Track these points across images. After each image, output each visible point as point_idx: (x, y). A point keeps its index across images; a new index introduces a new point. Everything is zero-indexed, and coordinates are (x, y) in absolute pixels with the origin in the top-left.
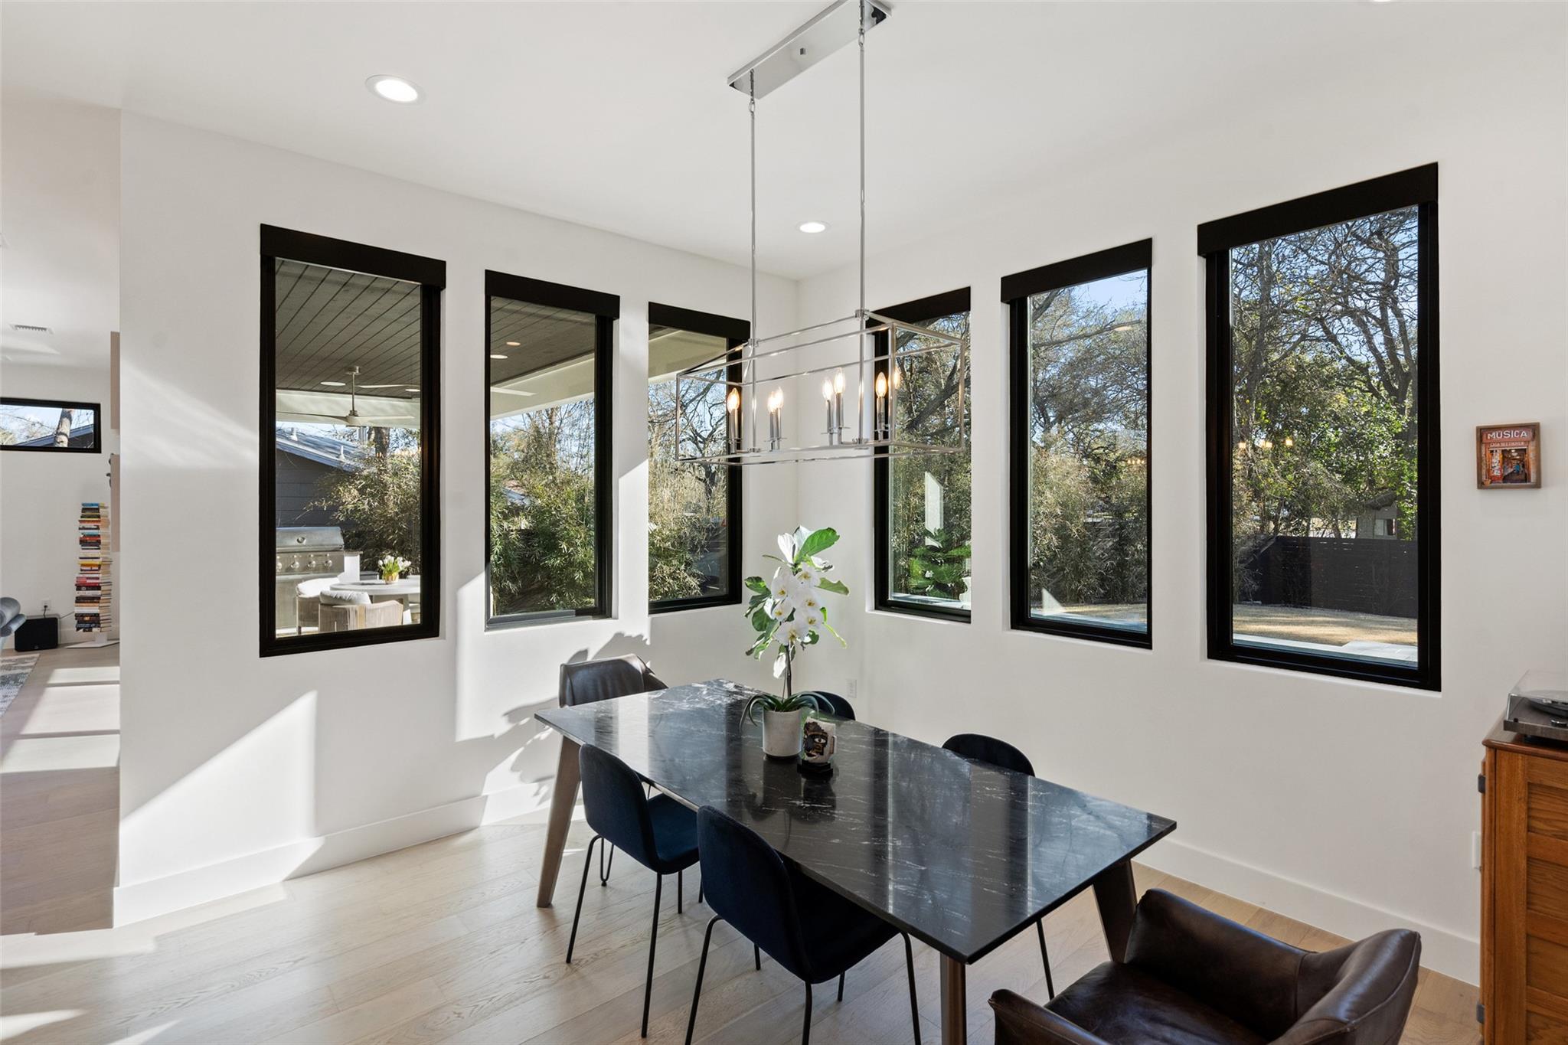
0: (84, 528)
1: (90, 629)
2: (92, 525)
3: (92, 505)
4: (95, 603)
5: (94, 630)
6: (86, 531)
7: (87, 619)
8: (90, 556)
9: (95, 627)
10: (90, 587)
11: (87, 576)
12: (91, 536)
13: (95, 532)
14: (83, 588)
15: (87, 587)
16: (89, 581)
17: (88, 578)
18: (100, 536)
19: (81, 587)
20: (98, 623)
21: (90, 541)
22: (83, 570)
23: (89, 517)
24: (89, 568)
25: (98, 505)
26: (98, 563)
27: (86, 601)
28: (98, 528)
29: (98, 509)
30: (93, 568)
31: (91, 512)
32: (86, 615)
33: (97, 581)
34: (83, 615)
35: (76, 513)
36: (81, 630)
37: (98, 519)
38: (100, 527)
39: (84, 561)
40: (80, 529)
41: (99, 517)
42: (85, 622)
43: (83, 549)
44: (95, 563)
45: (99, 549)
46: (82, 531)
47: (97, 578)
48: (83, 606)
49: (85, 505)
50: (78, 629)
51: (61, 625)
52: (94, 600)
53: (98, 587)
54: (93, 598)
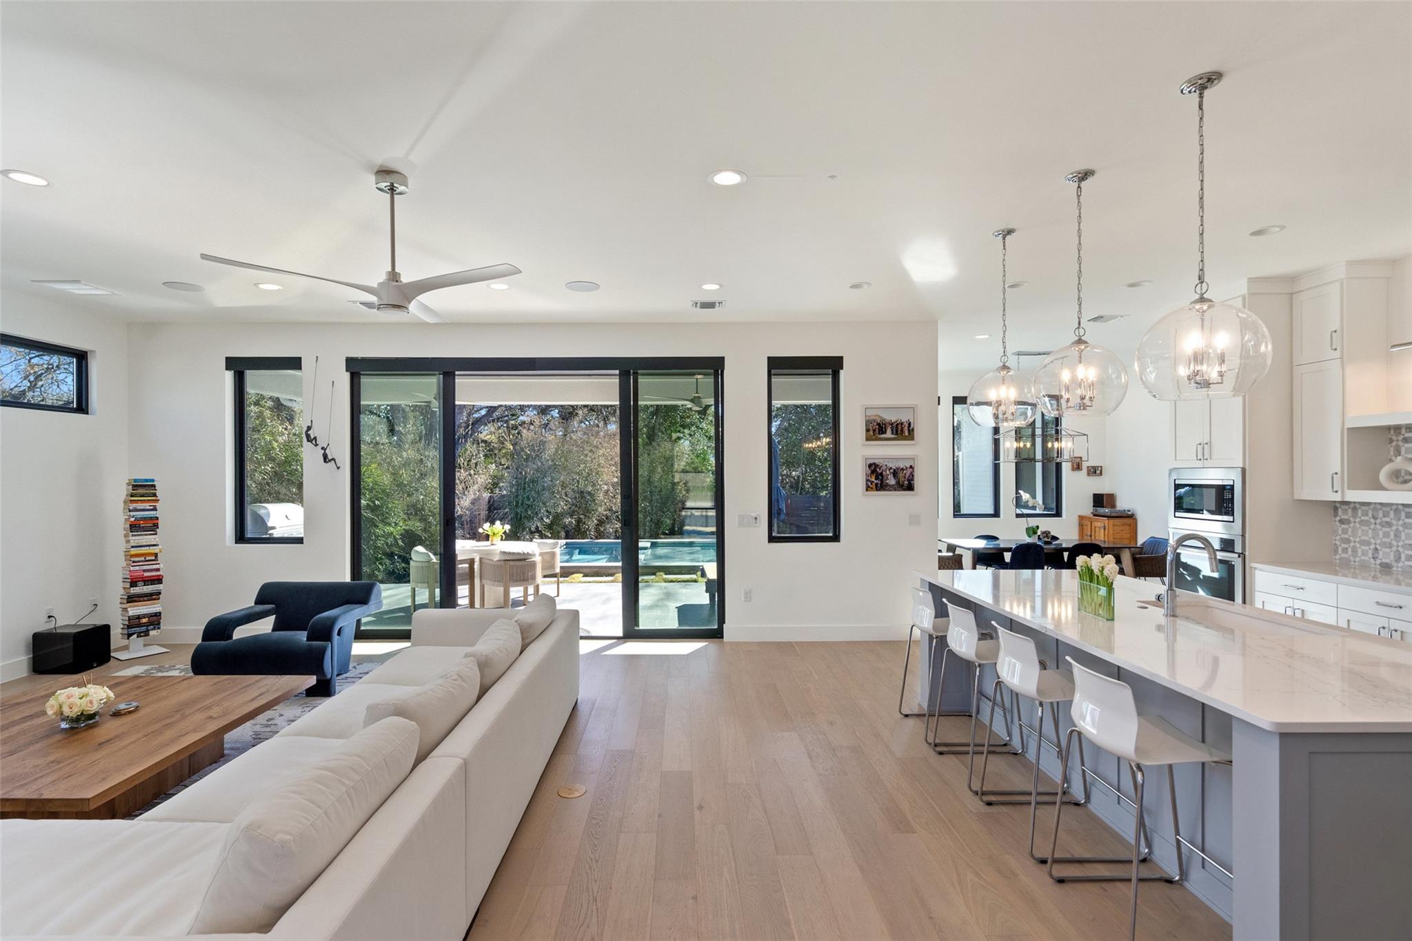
0: (136, 510)
1: (146, 634)
2: (147, 506)
3: (147, 480)
4: (154, 599)
5: (152, 633)
6: (137, 513)
7: (144, 620)
8: (144, 544)
9: (154, 629)
10: (148, 581)
11: (145, 567)
12: (145, 519)
13: (152, 513)
14: (140, 583)
15: (144, 581)
16: (146, 574)
17: (144, 571)
18: (157, 518)
19: (136, 582)
20: (159, 624)
21: (144, 525)
22: (134, 562)
23: (141, 496)
24: (143, 559)
25: (153, 481)
26: (157, 551)
27: (142, 599)
28: (155, 509)
29: (154, 486)
30: (147, 558)
31: (143, 490)
32: (144, 616)
33: (158, 573)
34: (139, 617)
35: (123, 491)
36: (135, 636)
37: (154, 498)
38: (158, 508)
39: (134, 551)
40: (130, 511)
41: (155, 495)
42: (140, 625)
43: (133, 535)
44: (153, 551)
45: (156, 534)
46: (132, 514)
47: (158, 570)
48: (137, 606)
49: (135, 480)
50: (129, 635)
51: (112, 633)
52: (153, 596)
53: (159, 580)
54: (151, 595)
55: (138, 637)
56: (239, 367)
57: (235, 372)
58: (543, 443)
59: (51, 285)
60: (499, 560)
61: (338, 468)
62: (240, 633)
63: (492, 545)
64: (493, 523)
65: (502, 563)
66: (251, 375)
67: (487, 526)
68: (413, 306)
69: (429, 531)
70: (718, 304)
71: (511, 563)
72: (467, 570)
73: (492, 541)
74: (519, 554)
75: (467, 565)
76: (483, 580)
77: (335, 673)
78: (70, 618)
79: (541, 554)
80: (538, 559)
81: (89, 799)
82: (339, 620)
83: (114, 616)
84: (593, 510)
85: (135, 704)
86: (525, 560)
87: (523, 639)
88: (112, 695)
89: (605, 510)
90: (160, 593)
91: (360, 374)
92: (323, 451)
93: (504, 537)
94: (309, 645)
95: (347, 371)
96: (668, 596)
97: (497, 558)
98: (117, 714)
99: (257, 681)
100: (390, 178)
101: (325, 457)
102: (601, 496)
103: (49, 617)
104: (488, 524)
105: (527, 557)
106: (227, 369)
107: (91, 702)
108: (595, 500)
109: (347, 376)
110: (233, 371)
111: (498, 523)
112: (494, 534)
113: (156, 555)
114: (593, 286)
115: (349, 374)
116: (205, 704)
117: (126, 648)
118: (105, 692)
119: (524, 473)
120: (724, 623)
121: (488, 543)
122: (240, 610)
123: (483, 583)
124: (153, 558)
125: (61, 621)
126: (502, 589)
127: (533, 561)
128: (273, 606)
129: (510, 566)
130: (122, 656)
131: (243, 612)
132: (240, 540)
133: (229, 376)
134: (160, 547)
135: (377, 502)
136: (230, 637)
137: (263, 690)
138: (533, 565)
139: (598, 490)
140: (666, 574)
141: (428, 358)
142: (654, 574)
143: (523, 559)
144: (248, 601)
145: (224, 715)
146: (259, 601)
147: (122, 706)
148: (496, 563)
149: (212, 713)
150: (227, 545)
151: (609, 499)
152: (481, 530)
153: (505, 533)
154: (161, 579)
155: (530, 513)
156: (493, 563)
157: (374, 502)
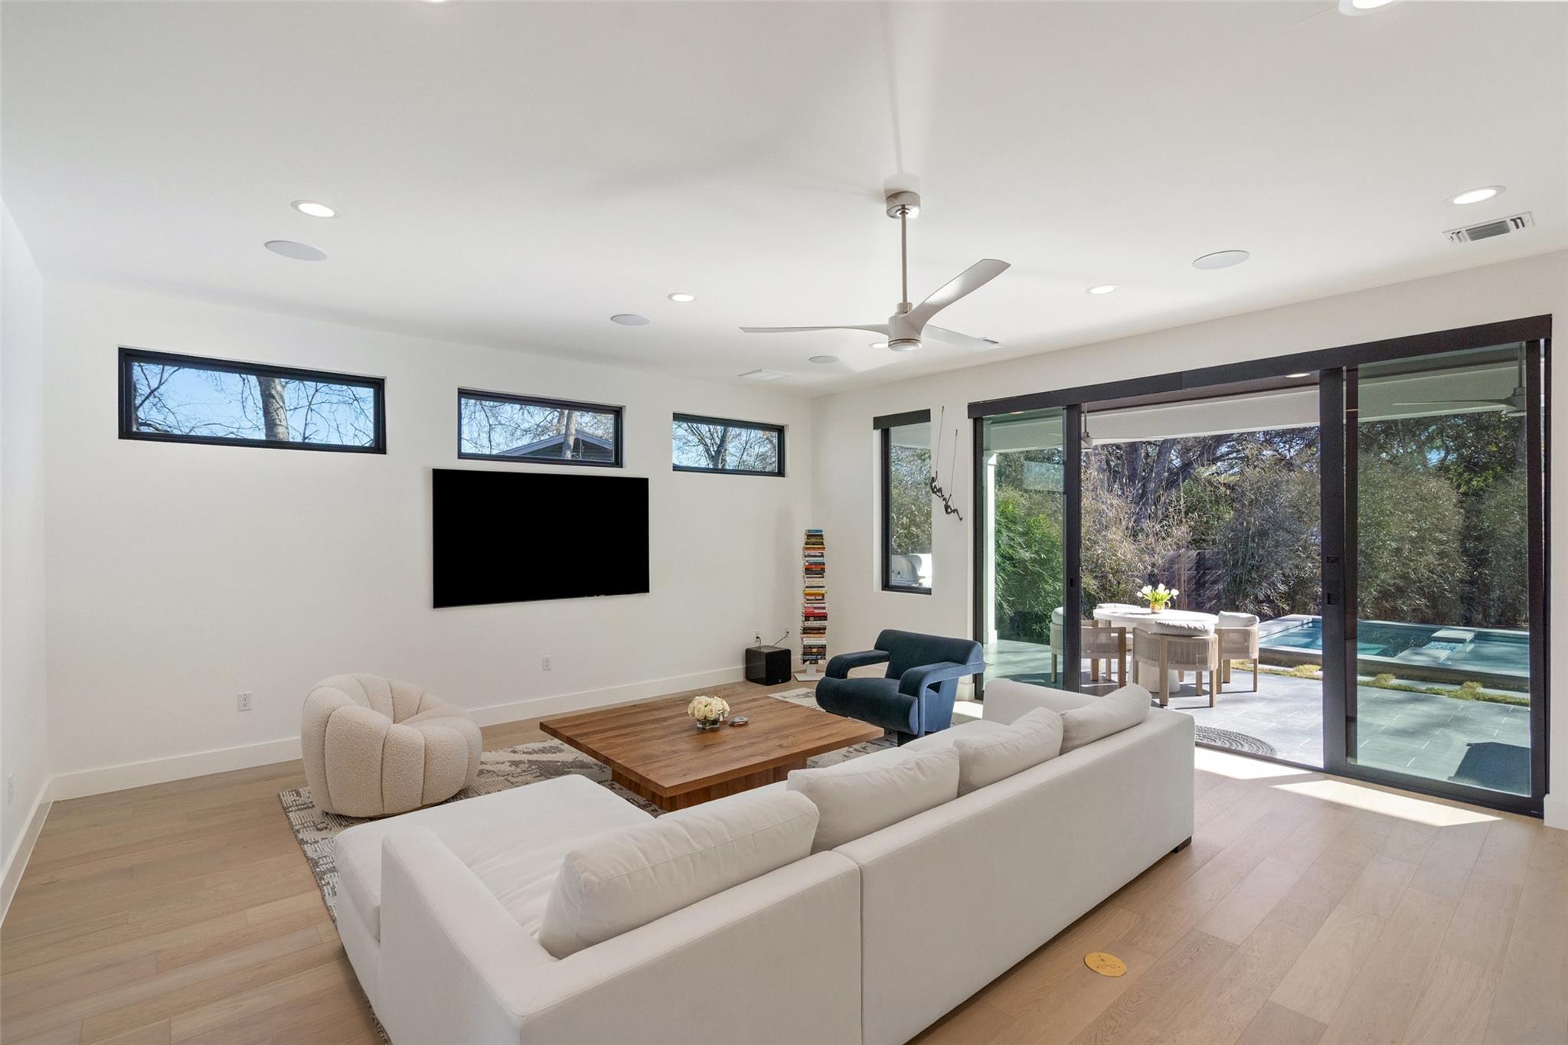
0: (809, 556)
1: (816, 661)
2: (817, 553)
3: (817, 531)
4: (822, 633)
5: (819, 661)
6: (811, 559)
7: (815, 650)
8: (815, 585)
10: (817, 617)
11: (815, 605)
12: (815, 564)
13: (819, 559)
14: (812, 618)
15: (814, 617)
16: (816, 611)
17: (815, 608)
18: (824, 564)
19: (809, 617)
20: (825, 655)
21: (815, 569)
22: (808, 600)
23: (813, 544)
24: (813, 598)
25: (821, 531)
26: (823, 592)
27: (813, 632)
28: (822, 556)
29: (822, 536)
30: (817, 598)
31: (814, 539)
32: (814, 647)
33: (824, 611)
34: (811, 647)
35: (801, 540)
36: (808, 662)
37: (821, 546)
38: (824, 555)
39: (808, 591)
40: (805, 556)
41: (822, 544)
42: (812, 654)
43: (808, 577)
44: (820, 592)
45: (823, 577)
46: (807, 559)
47: (824, 608)
48: (810, 637)
49: (809, 531)
50: (805, 661)
51: (792, 658)
52: (821, 630)
53: (824, 617)
54: (819, 629)
55: (810, 663)
56: (885, 425)
57: (882, 430)
58: (1276, 484)
59: (750, 376)
60: (1156, 634)
61: (961, 519)
62: (855, 673)
63: (1153, 613)
64: (1155, 586)
65: (1158, 637)
66: (895, 431)
67: (1147, 590)
68: (924, 336)
69: (1110, 590)
70: (1511, 225)
71: (1171, 639)
72: (1116, 641)
73: (1153, 609)
74: (1182, 628)
75: (1117, 635)
76: (1136, 656)
77: (924, 729)
78: (770, 641)
79: (1217, 631)
80: (1212, 636)
81: (666, 788)
82: (928, 677)
83: (796, 645)
84: (1370, 577)
85: (745, 719)
86: (1190, 636)
87: (1065, 739)
88: (728, 708)
89: (1395, 578)
90: (825, 629)
91: (983, 419)
92: (944, 502)
93: (1170, 605)
94: (900, 696)
95: (969, 418)
96: (1456, 722)
97: (1155, 630)
98: (733, 725)
99: (838, 722)
100: (898, 200)
101: (947, 507)
102: (1386, 557)
103: (757, 638)
104: (1150, 587)
105: (1194, 633)
106: (874, 429)
107: (711, 711)
108: (1373, 563)
109: (970, 423)
110: (880, 430)
111: (1161, 586)
112: (1156, 600)
113: (823, 595)
114: (1242, 254)
115: (971, 421)
116: (785, 733)
117: (804, 671)
118: (723, 704)
119: (1245, 524)
120: (1547, 791)
121: (1148, 610)
122: (858, 653)
123: (1137, 659)
124: (821, 598)
125: (764, 643)
126: (1158, 670)
127: (1205, 640)
128: (887, 653)
129: (1169, 642)
130: (800, 677)
131: (859, 655)
132: (885, 587)
133: (877, 435)
134: (826, 589)
135: (1042, 556)
136: (844, 676)
137: (834, 731)
138: (1204, 645)
139: (1379, 548)
140: (1485, 687)
141: (1049, 392)
142: (1460, 683)
143: (1187, 634)
144: (868, 646)
145: (793, 745)
146: (877, 647)
147: (737, 720)
148: (1150, 637)
149: (784, 742)
150: (875, 591)
151: (1399, 561)
152: (1139, 594)
153: (1171, 599)
154: (826, 617)
155: (1254, 575)
156: (1146, 636)
157: (1040, 555)
